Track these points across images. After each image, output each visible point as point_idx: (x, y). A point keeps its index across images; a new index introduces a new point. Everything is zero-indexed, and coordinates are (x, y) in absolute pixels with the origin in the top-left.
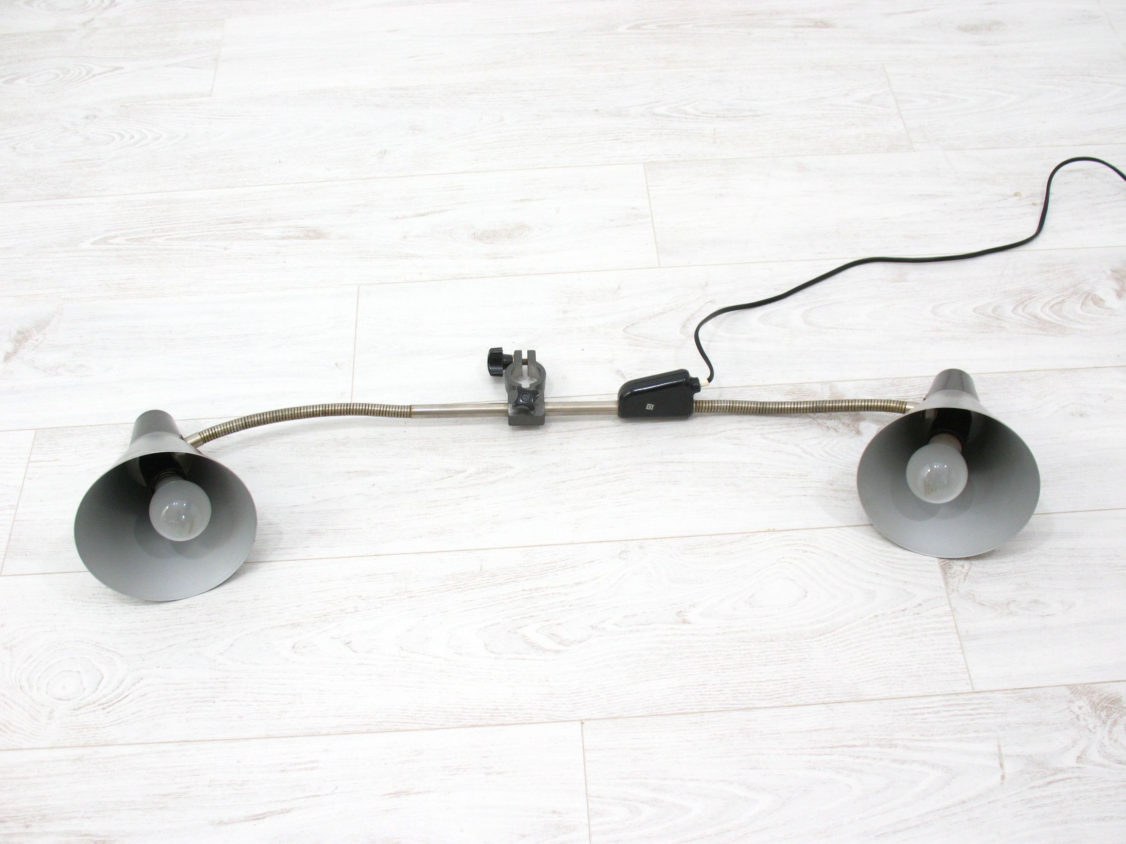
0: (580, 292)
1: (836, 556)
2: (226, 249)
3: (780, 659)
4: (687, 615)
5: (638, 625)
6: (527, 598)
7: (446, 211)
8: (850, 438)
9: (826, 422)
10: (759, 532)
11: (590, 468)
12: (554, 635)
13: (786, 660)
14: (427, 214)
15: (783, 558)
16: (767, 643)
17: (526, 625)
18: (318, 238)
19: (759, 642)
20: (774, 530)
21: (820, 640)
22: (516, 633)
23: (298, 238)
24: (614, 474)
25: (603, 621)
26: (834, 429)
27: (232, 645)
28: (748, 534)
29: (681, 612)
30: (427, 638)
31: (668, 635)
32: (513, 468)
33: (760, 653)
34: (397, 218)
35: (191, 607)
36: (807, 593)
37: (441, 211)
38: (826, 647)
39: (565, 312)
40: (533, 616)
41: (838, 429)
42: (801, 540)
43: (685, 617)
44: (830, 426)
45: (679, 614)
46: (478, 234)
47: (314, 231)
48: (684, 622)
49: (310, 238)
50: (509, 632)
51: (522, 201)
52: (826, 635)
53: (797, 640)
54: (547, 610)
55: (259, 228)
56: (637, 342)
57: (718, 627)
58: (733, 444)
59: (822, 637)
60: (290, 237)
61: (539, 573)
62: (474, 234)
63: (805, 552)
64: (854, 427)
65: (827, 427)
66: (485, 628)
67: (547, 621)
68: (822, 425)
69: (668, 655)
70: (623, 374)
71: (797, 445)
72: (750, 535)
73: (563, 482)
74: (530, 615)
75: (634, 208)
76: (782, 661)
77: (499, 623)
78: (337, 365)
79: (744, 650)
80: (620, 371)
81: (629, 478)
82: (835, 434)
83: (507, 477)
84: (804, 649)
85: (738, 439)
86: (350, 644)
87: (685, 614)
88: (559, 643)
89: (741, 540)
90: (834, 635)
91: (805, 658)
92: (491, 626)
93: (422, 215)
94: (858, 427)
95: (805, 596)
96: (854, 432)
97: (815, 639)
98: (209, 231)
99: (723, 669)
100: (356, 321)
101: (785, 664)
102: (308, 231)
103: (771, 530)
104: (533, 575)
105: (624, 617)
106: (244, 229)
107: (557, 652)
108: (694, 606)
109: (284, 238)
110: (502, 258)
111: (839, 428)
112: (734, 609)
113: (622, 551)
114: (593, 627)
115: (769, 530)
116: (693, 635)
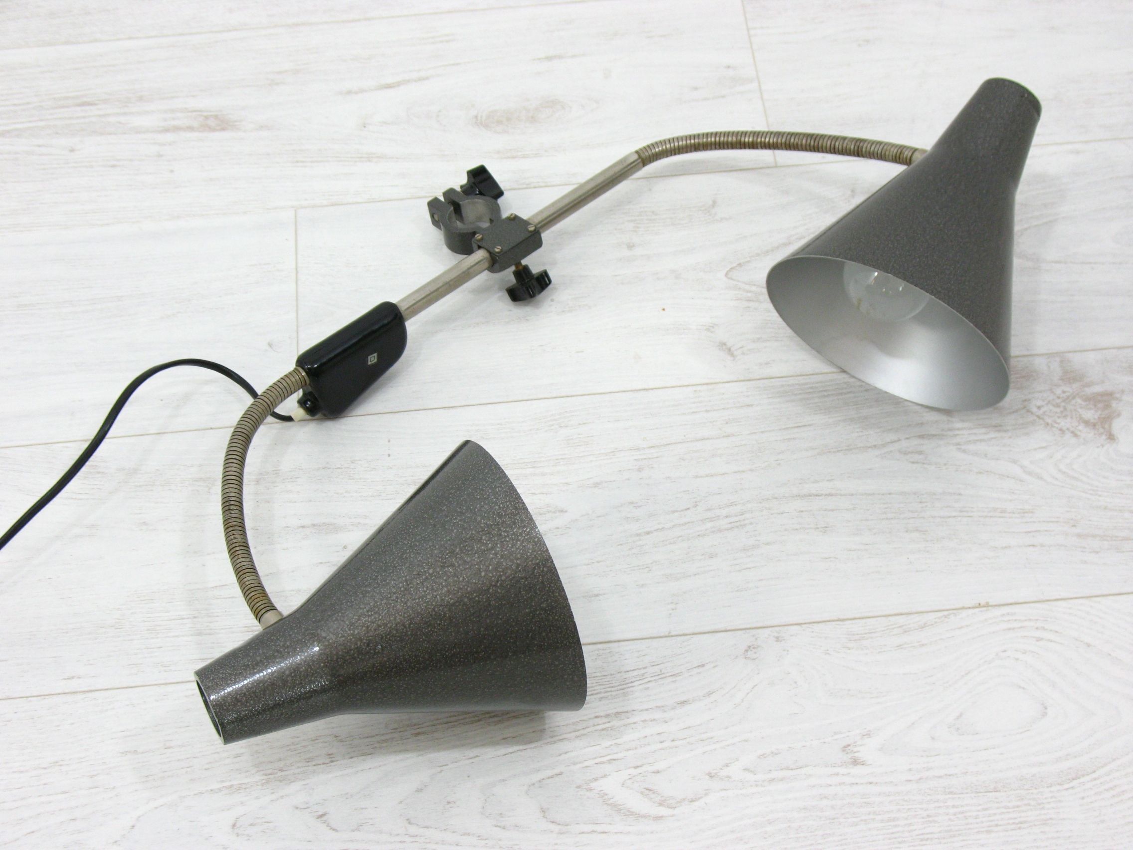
0: (653, 212)
1: (1089, 645)
2: (72, 150)
3: (1011, 821)
4: (858, 752)
5: (782, 769)
6: (603, 730)
7: (427, 78)
8: (1098, 447)
9: (1058, 421)
10: (963, 608)
11: (688, 509)
12: (650, 790)
13: (1021, 823)
14: (398, 84)
15: (1005, 651)
16: (988, 794)
17: (605, 776)
18: (223, 129)
19: (977, 792)
20: (987, 605)
21: (1072, 788)
22: (590, 789)
23: (191, 129)
24: (727, 517)
25: (727, 765)
26: (1073, 432)
27: (133, 827)
28: (946, 613)
29: (849, 746)
30: (449, 803)
31: (830, 785)
32: (566, 511)
33: (979, 811)
34: (349, 92)
35: (61, 765)
36: (1046, 708)
37: (420, 79)
38: (1083, 798)
39: (630, 247)
40: (615, 760)
41: (1079, 433)
42: (1030, 620)
43: (856, 755)
44: (1064, 428)
45: (846, 748)
46: (481, 117)
47: (216, 117)
48: (855, 762)
49: (211, 129)
50: (579, 787)
51: (549, 58)
52: (1082, 780)
53: (1036, 789)
54: (636, 748)
55: (125, 114)
56: (749, 295)
57: (910, 770)
58: (913, 463)
59: (1075, 783)
60: (177, 129)
61: (619, 688)
62: (476, 117)
63: (1039, 639)
64: (1103, 428)
65: (1061, 430)
66: (540, 782)
67: (638, 767)
68: (1052, 426)
69: (834, 819)
70: (729, 350)
71: (1015, 462)
72: (949, 615)
73: (648, 533)
74: (609, 757)
75: (729, 67)
76: (1014, 823)
77: (561, 774)
78: (270, 345)
79: (954, 806)
80: (725, 344)
81: (751, 524)
82: (1073, 440)
83: (558, 528)
84: (1049, 803)
85: (920, 453)
86: (325, 818)
87: (855, 749)
88: (661, 804)
89: (936, 622)
90: (1095, 779)
91: (1051, 819)
92: (549, 778)
93: (389, 86)
94: (1110, 426)
95: (1044, 715)
96: (1104, 437)
97: (1067, 786)
98: (42, 120)
99: (922, 840)
100: (296, 269)
101: (1020, 828)
102: (207, 118)
103: (982, 605)
104: (611, 691)
105: (760, 757)
106: (100, 116)
107: (658, 818)
108: (868, 735)
109: (166, 130)
110: (524, 157)
111: (1080, 431)
112: (933, 738)
113: (749, 647)
114: (711, 776)
115: (980, 604)
116: (871, 783)
